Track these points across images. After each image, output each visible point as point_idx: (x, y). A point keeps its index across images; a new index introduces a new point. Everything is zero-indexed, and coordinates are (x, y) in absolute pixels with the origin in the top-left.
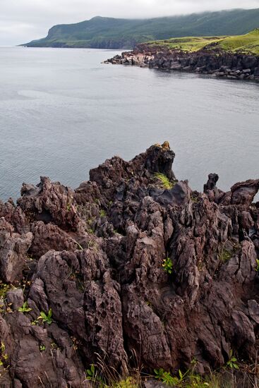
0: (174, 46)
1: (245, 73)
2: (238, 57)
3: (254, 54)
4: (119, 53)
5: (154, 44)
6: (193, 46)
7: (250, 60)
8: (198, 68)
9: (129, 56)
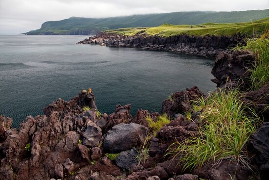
0: (120, 33)
1: (161, 47)
2: (156, 39)
3: (164, 37)
4: (88, 37)
5: (109, 32)
6: (131, 33)
7: (163, 40)
8: (135, 45)
9: (93, 39)
